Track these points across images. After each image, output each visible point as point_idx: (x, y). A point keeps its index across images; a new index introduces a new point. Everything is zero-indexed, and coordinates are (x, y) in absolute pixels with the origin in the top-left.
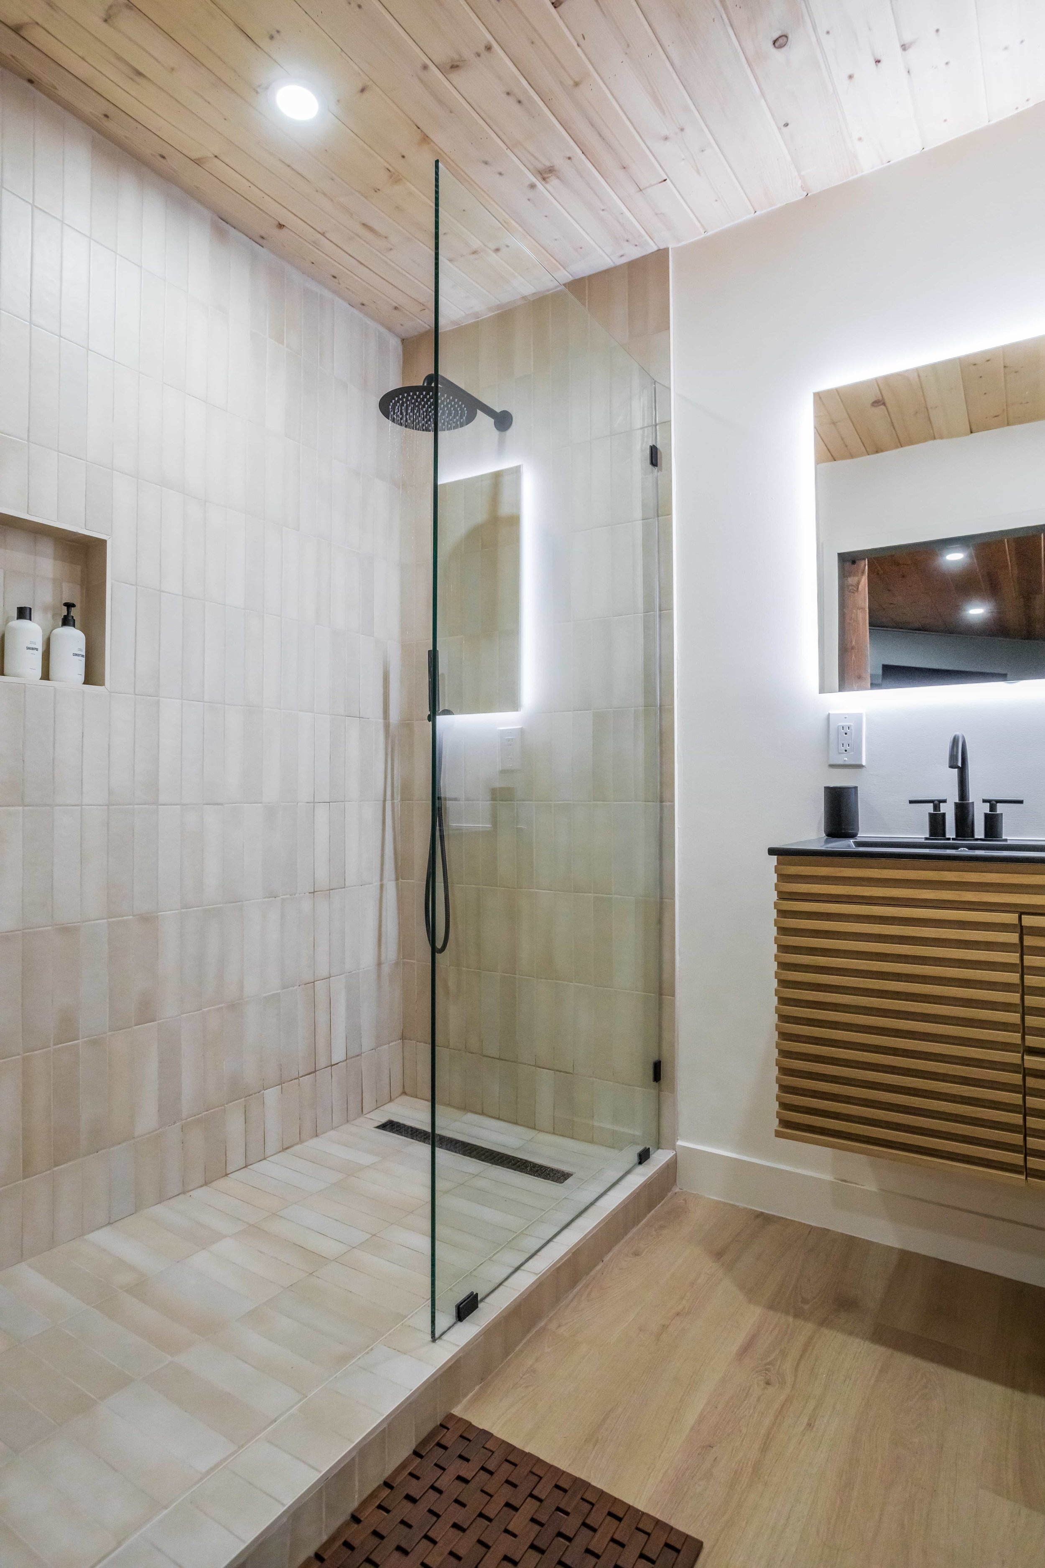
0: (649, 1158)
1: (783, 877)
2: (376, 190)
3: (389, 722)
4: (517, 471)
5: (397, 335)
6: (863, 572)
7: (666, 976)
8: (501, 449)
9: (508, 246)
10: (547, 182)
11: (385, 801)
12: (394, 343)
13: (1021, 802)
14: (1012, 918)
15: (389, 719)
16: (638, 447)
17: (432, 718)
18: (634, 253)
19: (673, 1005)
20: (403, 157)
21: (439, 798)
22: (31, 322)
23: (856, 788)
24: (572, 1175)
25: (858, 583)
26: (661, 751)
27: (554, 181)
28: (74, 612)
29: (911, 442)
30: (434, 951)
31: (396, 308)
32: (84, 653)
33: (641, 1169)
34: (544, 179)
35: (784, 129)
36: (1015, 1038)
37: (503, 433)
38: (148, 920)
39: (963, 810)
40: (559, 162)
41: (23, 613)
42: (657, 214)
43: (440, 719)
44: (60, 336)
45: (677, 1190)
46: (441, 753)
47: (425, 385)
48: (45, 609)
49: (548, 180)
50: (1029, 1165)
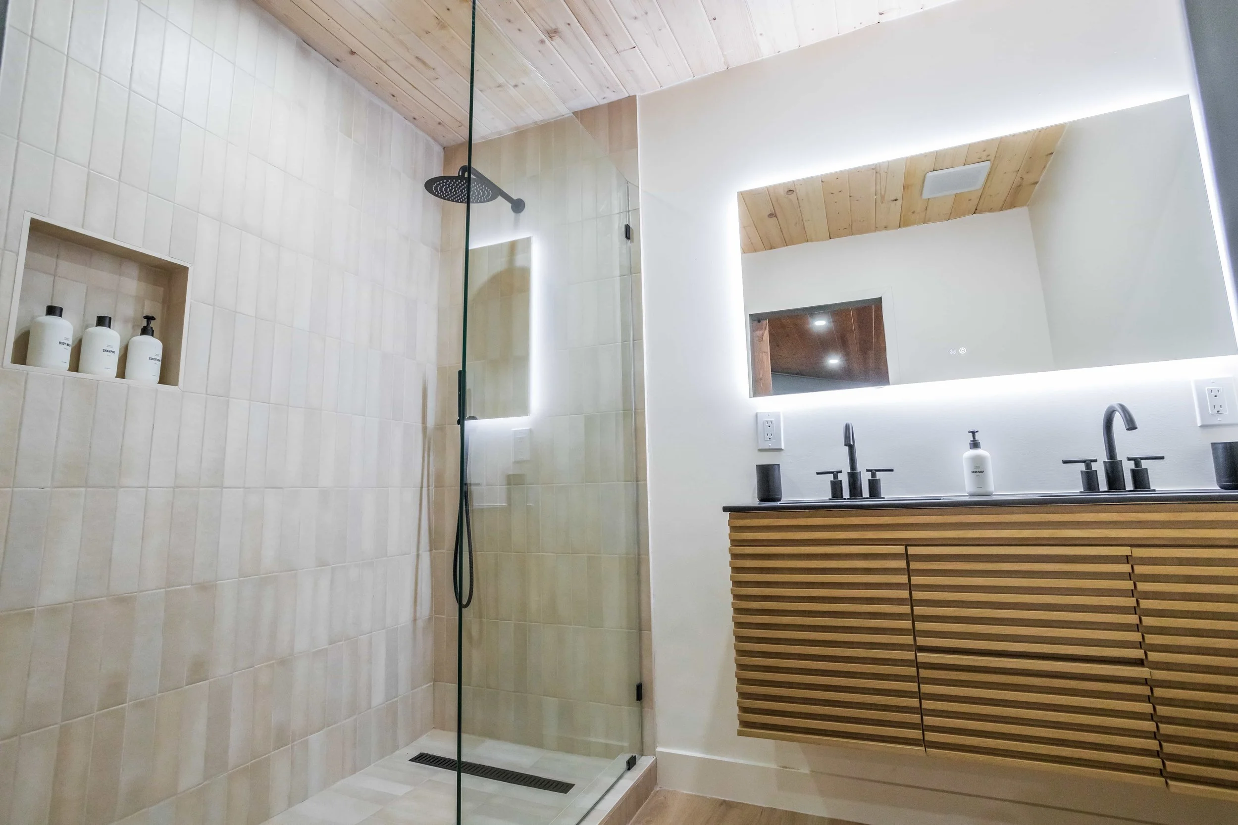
0: (635, 764)
1: (734, 529)
2: (427, 32)
3: (426, 426)
4: (528, 241)
5: (441, 145)
6: (765, 329)
7: (644, 615)
8: (516, 224)
9: (523, 84)
10: (552, 40)
11: (422, 488)
12: (437, 149)
13: (892, 470)
14: (900, 549)
15: (426, 424)
16: (616, 226)
17: (461, 422)
18: (613, 97)
19: (650, 639)
20: (448, 9)
21: (466, 484)
22: (130, 88)
23: (779, 465)
24: (574, 785)
25: (763, 335)
26: (636, 443)
27: (557, 40)
28: (153, 324)
29: (793, 243)
30: (461, 607)
31: (440, 123)
32: (160, 358)
33: (629, 774)
34: (551, 37)
35: (713, 21)
36: (909, 639)
37: (518, 214)
38: (206, 588)
39: (854, 477)
40: (562, 27)
41: (102, 321)
42: (629, 71)
43: (468, 423)
44: (157, 104)
45: (658, 789)
46: (467, 449)
47: (460, 174)
48: (126, 321)
49: (553, 38)
50: (927, 738)
